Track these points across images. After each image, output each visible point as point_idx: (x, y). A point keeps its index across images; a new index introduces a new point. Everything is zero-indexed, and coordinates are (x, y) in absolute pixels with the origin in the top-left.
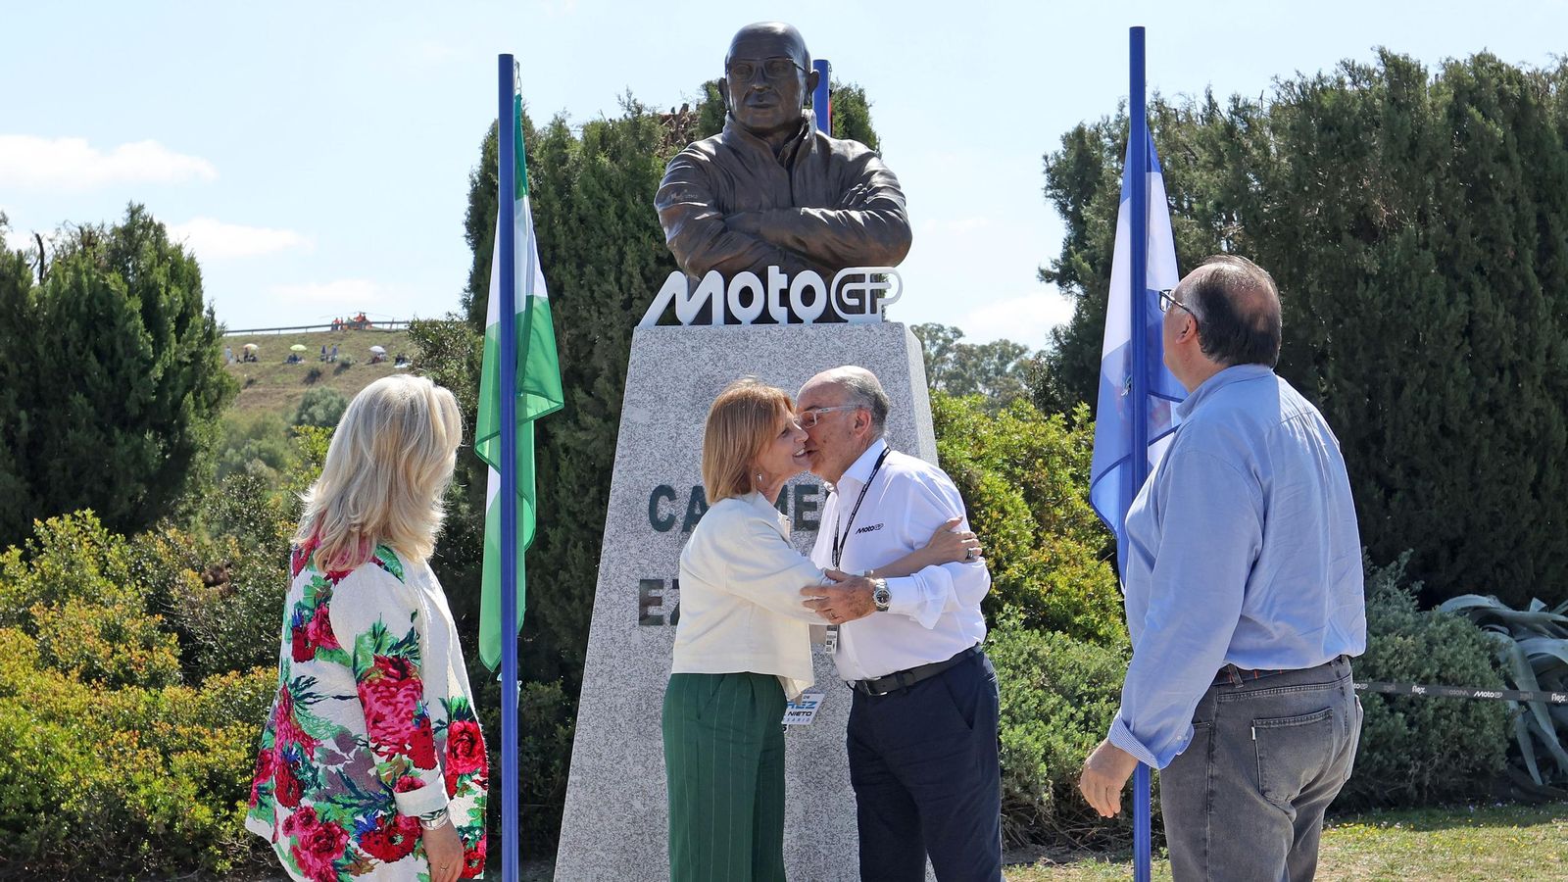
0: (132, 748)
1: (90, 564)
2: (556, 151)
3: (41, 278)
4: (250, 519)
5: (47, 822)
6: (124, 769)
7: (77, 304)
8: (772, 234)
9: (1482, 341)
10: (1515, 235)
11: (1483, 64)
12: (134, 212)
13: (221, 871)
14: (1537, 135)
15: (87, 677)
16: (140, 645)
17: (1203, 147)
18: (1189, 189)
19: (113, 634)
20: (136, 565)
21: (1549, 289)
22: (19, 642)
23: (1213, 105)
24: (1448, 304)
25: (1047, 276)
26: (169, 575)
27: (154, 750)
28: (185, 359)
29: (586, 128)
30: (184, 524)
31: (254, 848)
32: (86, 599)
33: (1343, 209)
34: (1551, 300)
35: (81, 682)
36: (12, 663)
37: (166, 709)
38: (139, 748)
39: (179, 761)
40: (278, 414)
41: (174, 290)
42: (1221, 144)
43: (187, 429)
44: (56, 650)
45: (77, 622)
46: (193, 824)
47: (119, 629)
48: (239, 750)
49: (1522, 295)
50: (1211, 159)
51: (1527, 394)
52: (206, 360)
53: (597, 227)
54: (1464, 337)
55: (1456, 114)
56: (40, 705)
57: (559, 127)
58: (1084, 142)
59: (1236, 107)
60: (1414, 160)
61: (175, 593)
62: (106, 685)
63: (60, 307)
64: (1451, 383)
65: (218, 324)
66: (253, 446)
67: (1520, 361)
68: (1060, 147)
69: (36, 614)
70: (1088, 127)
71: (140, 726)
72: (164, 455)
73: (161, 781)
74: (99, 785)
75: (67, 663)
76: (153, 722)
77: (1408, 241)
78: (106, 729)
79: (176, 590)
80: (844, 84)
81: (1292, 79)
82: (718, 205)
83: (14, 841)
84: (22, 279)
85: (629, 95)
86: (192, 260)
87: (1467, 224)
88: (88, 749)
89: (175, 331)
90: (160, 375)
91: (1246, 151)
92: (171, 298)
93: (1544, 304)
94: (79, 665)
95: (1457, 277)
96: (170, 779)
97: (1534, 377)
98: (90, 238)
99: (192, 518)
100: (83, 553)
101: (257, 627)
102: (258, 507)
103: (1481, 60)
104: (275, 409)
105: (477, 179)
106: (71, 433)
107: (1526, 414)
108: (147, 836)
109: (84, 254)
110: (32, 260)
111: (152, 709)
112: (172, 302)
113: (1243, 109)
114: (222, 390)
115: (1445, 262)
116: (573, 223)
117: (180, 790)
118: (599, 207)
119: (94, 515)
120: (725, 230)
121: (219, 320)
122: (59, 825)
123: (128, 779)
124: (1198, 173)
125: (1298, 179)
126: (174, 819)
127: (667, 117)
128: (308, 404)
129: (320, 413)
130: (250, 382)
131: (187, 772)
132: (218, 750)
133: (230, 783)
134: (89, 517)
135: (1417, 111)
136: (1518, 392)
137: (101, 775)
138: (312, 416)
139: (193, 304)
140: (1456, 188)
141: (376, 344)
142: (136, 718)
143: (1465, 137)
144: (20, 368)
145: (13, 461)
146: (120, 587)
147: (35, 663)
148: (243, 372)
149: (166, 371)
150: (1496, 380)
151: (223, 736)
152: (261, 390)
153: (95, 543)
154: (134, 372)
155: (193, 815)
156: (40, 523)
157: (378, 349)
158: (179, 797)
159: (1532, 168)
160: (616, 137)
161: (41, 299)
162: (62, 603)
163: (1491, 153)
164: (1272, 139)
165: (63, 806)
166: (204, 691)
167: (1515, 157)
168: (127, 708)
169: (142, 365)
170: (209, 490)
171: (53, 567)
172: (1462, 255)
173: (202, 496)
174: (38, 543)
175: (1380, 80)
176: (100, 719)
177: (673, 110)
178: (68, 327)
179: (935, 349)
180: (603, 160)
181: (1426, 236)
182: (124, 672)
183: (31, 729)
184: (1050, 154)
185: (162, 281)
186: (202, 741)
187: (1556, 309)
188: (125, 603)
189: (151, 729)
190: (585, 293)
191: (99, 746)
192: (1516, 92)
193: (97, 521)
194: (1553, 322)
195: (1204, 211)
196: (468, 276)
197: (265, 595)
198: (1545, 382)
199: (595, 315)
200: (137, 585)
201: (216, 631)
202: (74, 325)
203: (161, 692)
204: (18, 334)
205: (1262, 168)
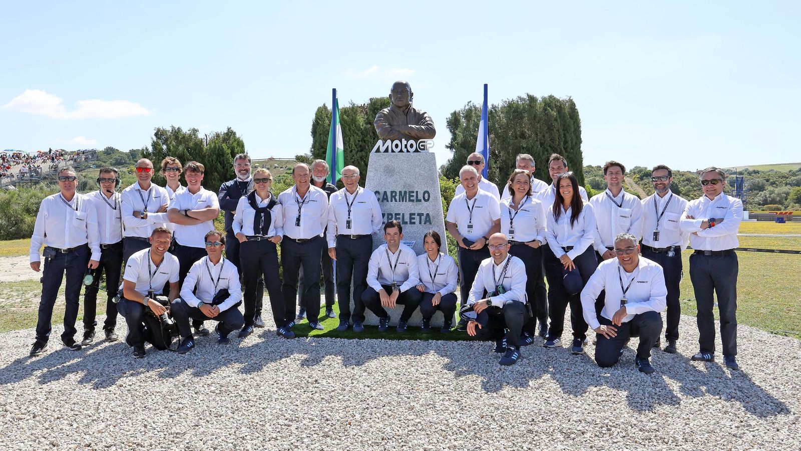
3: (206, 144)
7: (215, 151)
8: (403, 132)
12: (228, 129)
14: (564, 115)
21: (566, 152)
25: (446, 147)
33: (518, 132)
55: (545, 110)
60: (534, 120)
63: (211, 152)
68: (450, 116)
70: (457, 111)
77: (533, 139)
82: (389, 124)
84: (202, 145)
86: (242, 141)
87: (547, 135)
95: (545, 148)
98: (218, 135)
103: (551, 97)
109: (217, 139)
115: (541, 144)
120: (391, 130)
125: (507, 124)
135: (535, 108)
140: (545, 127)
141: (276, 163)
143: (547, 115)
159: (563, 123)
160: (348, 111)
161: (206, 150)
163: (553, 119)
167: (559, 120)
175: (527, 101)
177: (362, 105)
178: (213, 156)
185: (235, 145)
187: (568, 156)
192: (559, 104)
202: (215, 156)
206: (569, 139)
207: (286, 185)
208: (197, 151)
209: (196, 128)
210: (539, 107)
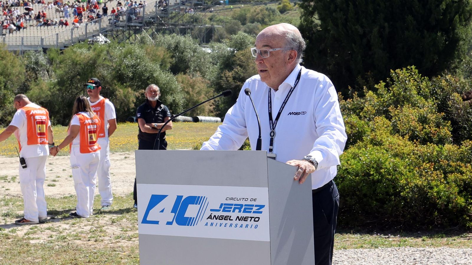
0: (431, 170)
1: (414, 90)
5: (395, 200)
6: (427, 179)
13: (469, 227)
15: (413, 138)
16: (435, 126)
19: (423, 120)
20: (433, 90)
22: (384, 122)
26: (447, 95)
27: (440, 172)
32: (412, 105)
35: (409, 141)
36: (381, 131)
37: (445, 154)
38: (434, 171)
39: (451, 177)
43: (456, 31)
44: (399, 126)
45: (408, 115)
46: (457, 205)
47: (426, 118)
56: (392, 150)
61: (450, 103)
62: (420, 142)
69: (391, 110)
71: (434, 161)
72: (445, 42)
73: (443, 186)
74: (417, 186)
75: (404, 132)
76: (440, 159)
78: (420, 162)
79: (450, 102)
83: (381, 207)
88: (412, 170)
90: (444, 7)
94: (409, 133)
96: (447, 185)
99: (457, 70)
100: (411, 85)
106: (406, 33)
108: (437, 209)
111: (440, 153)
117: (451, 190)
119: (416, 68)
122: (400, 203)
123: (429, 184)
126: (448, 202)
131: (454, 182)
132: (468, 173)
134: (413, 68)
137: (418, 181)
142: (433, 157)
144: (385, 5)
145: (382, 45)
146: (426, 100)
147: (390, 132)
149: (447, 5)
151: (470, 167)
153: (416, 81)
154: (433, 6)
155: (457, 201)
156: (393, 71)
158: (451, 193)
162: (402, 106)
165: (402, 194)
166: (462, 147)
168: (429, 153)
169: (437, 3)
170: (465, 58)
171: (398, 90)
173: (462, 60)
174: (392, 80)
176: (417, 157)
182: (428, 137)
183: (389, 160)
186: (461, 169)
188: (428, 107)
189: (439, 162)
191: (417, 169)
193: (417, 71)
200: (433, 99)
201: (467, 120)
203: (443, 146)
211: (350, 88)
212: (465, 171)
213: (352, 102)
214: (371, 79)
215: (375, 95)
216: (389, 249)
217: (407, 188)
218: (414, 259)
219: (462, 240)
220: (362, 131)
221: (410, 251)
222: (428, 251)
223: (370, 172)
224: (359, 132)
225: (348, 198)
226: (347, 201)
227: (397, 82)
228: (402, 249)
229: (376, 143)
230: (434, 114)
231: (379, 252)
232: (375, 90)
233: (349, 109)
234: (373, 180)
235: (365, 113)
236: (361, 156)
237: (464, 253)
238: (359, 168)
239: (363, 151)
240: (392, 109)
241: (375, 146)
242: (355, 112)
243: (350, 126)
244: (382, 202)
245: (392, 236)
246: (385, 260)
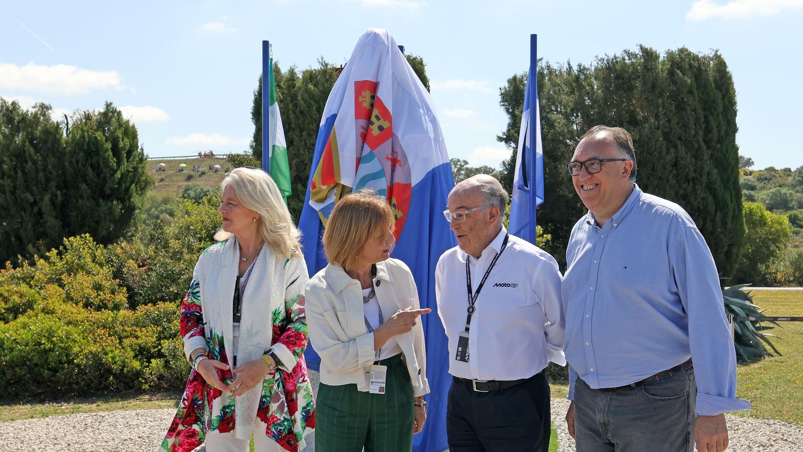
0: (106, 336)
1: (88, 258)
2: (291, 82)
3: (67, 133)
4: (158, 239)
5: (68, 368)
6: (102, 345)
7: (83, 145)
9: (681, 168)
10: (695, 125)
11: (683, 52)
12: (108, 105)
13: (144, 389)
14: (705, 83)
15: (87, 305)
16: (110, 292)
17: (566, 85)
18: (560, 103)
19: (98, 287)
20: (109, 258)
21: (708, 147)
22: (57, 290)
23: (570, 68)
24: (667, 153)
25: (500, 139)
26: (122, 262)
27: (115, 337)
28: (131, 170)
29: (304, 73)
30: (130, 240)
31: (159, 379)
32: (86, 273)
33: (624, 112)
34: (710, 152)
35: (84, 308)
36: (53, 299)
37: (120, 320)
39: (127, 342)
40: (175, 194)
41: (126, 140)
42: (574, 84)
43: (132, 200)
44: (73, 294)
45: (82, 283)
46: (132, 369)
47: (100, 285)
48: (152, 337)
49: (698, 150)
50: (569, 90)
51: (698, 192)
52: (140, 170)
53: (308, 115)
54: (673, 167)
55: (671, 73)
56: (65, 318)
57: (292, 72)
58: (516, 83)
59: (580, 69)
60: (653, 92)
61: (125, 270)
62: (94, 309)
63: (75, 146)
64: (668, 186)
65: (145, 155)
66: (163, 207)
67: (697, 177)
68: (507, 85)
69: (64, 279)
70: (518, 76)
71: (109, 327)
72: (121, 211)
73: (118, 351)
74: (91, 352)
75: (78, 300)
76: (115, 325)
77: (650, 127)
78: (94, 328)
79: (125, 269)
80: (414, 56)
81: (603, 57)
83: (53, 376)
84: (58, 134)
85: (322, 59)
86: (133, 127)
87: (675, 119)
88: (86, 337)
89: (126, 157)
90: (119, 176)
91: (584, 87)
92: (124, 143)
93: (706, 154)
94: (83, 301)
95: (671, 142)
96: (122, 350)
97: (702, 184)
98: (88, 116)
99: (134, 238)
100: (85, 252)
101: (161, 285)
102: (162, 233)
103: (682, 51)
104: (173, 192)
105: (257, 94)
106: (80, 201)
107: (699, 200)
108: (112, 374)
109: (86, 124)
110: (63, 126)
111: (115, 319)
112: (124, 145)
113: (583, 70)
114: (147, 183)
115: (666, 135)
116: (298, 113)
117: (126, 354)
118: (309, 107)
119: (90, 236)
121: (145, 153)
122: (74, 370)
123: (103, 349)
124: (564, 96)
125: (605, 99)
126: (124, 367)
127: (339, 69)
128: (187, 190)
129: (192, 194)
130: (162, 180)
131: (130, 347)
132: (143, 337)
133: (148, 351)
134: (88, 237)
135: (655, 72)
136: (695, 190)
137: (92, 348)
138: (189, 195)
139: (134, 146)
140: (671, 104)
141: (217, 164)
142: (108, 324)
143: (675, 83)
144: (57, 173)
145: (54, 213)
146: (102, 267)
147: (63, 300)
148: (159, 175)
149: (122, 175)
150: (686, 185)
151: (145, 331)
152: (166, 183)
153: (90, 248)
154: (108, 175)
155: (132, 365)
156: (66, 239)
157: (217, 166)
158: (126, 357)
159: (703, 97)
160: (316, 77)
161: (67, 143)
162: (75, 274)
163: (685, 90)
164: (595, 82)
165: (75, 361)
166: (138, 312)
167: (695, 92)
168: (104, 319)
169: (112, 172)
170: (141, 226)
171: (71, 258)
172: (673, 131)
173: (138, 228)
174: (65, 248)
175: (641, 58)
176: (92, 324)
177: (341, 66)
178: (78, 155)
179: (456, 169)
180: (311, 86)
181: (658, 124)
182: (103, 303)
183: (61, 328)
184: (502, 87)
185: (121, 136)
186: (136, 333)
187: (711, 157)
188: (103, 274)
189: (114, 328)
190: (303, 143)
191: (91, 335)
192: (696, 64)
193: (91, 239)
194: (710, 161)
195: (566, 112)
196: (253, 135)
197: (165, 271)
198: (707, 186)
199: (307, 153)
200: (109, 267)
201: (143, 286)
202: (82, 154)
203: (119, 312)
204: (56, 157)
205: (591, 94)
206: (714, 125)
207: (213, 206)
208: (49, 145)
209: (47, 103)
210: (662, 68)
211: (19, 256)
212: (140, 335)
213: (22, 271)
214: (43, 247)
215: (47, 264)
216: (60, 417)
217: (81, 355)
218: (86, 424)
219: (138, 402)
220: (32, 300)
221: (82, 417)
222: (100, 416)
223: (41, 341)
224: (29, 301)
225: (17, 369)
226: (16, 372)
227: (71, 250)
228: (73, 415)
229: (47, 311)
230: (108, 281)
231: (49, 421)
232: (47, 259)
233: (18, 278)
234: (44, 349)
235: (37, 281)
236: (31, 326)
237: (137, 414)
238: (30, 337)
239: (34, 320)
240: (65, 277)
241: (47, 315)
242: (24, 281)
243: (19, 295)
244: (55, 370)
245: (66, 404)
246: (55, 428)
